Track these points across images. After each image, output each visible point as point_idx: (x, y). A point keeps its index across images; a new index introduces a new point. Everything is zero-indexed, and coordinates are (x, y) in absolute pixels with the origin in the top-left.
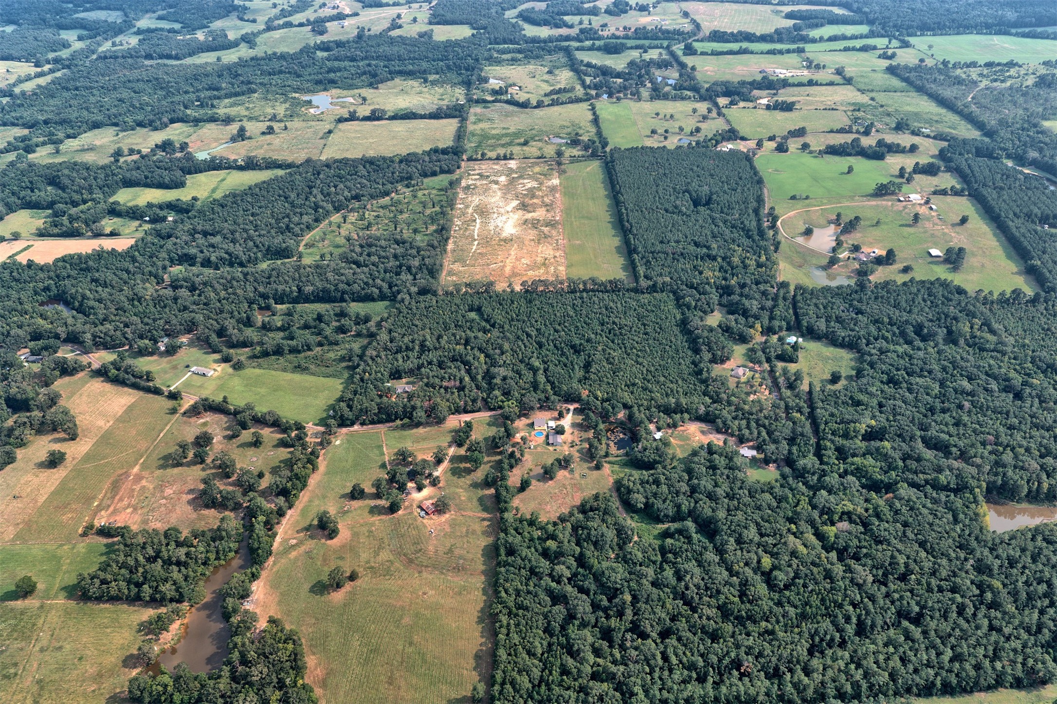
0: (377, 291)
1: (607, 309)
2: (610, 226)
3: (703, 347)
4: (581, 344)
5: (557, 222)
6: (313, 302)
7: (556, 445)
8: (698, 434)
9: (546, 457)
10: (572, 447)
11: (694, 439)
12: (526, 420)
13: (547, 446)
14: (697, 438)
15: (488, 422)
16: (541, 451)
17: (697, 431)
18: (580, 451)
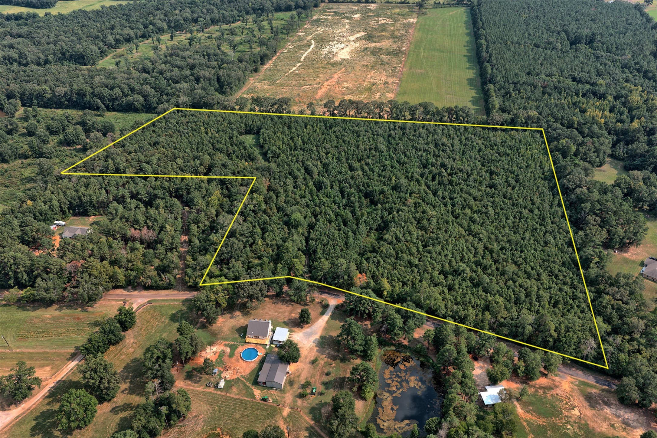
1: (436, 145)
2: (466, 59)
3: (591, 218)
4: (382, 192)
5: (401, 52)
7: (271, 388)
8: (578, 401)
9: (237, 416)
10: (302, 396)
11: (569, 415)
12: (241, 317)
13: (253, 387)
14: (576, 412)
15: (174, 312)
16: (237, 397)
17: (576, 394)
18: (314, 411)
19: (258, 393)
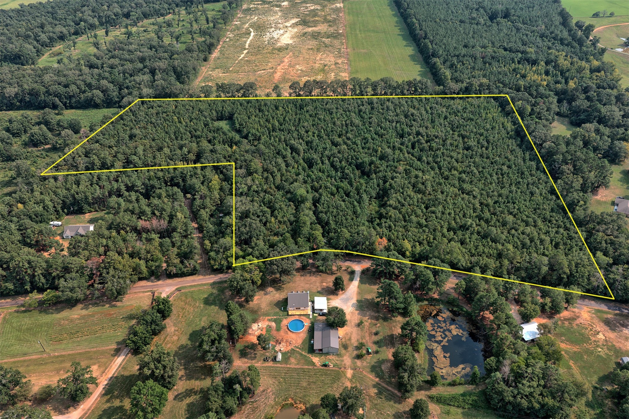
0: (101, 95)
1: (406, 116)
2: (400, 38)
3: (565, 167)
4: (371, 163)
5: (340, 34)
6: (19, 108)
7: (328, 354)
8: (600, 327)
9: (305, 384)
10: (359, 357)
11: (597, 340)
12: (275, 292)
13: (310, 356)
14: (601, 336)
15: (206, 296)
16: (297, 367)
17: (596, 321)
18: (375, 369)
19: (316, 360)
